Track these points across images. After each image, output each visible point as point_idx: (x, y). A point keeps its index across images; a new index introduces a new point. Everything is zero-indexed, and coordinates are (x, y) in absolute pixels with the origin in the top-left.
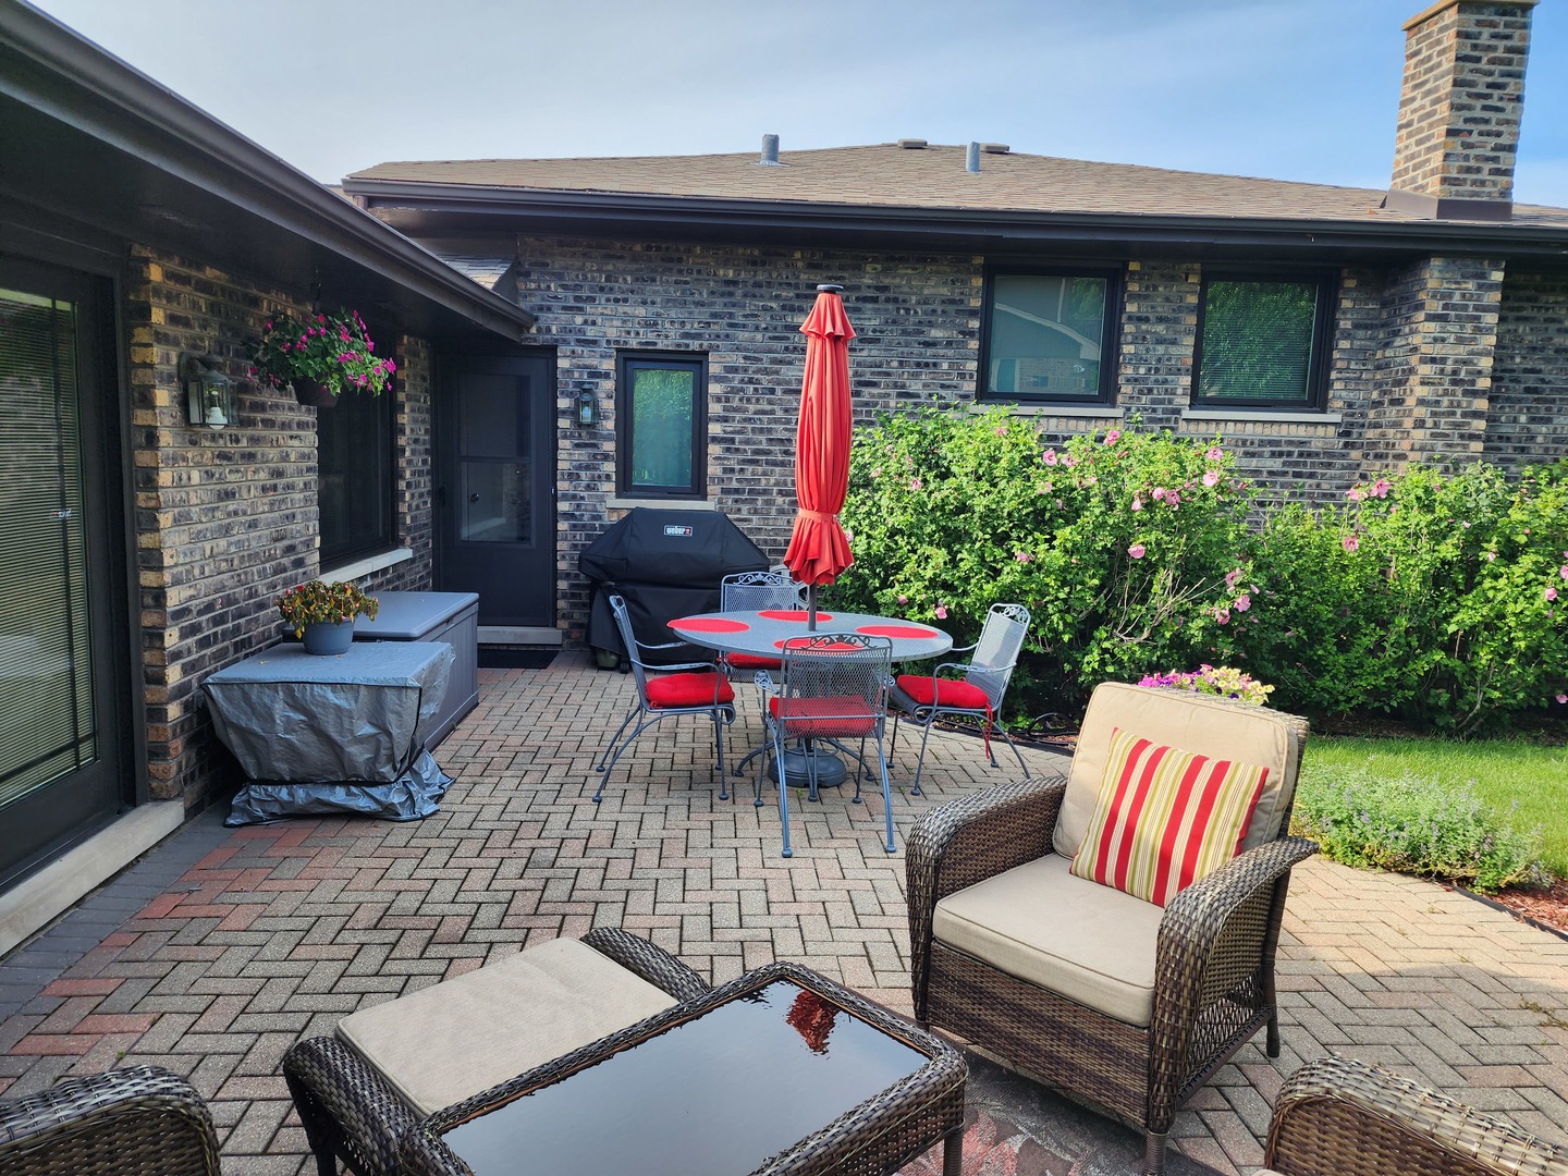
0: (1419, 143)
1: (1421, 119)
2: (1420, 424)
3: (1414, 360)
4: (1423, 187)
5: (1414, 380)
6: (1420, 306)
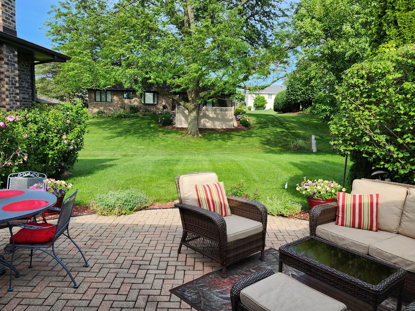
5: (3, 82)
6: (2, 59)
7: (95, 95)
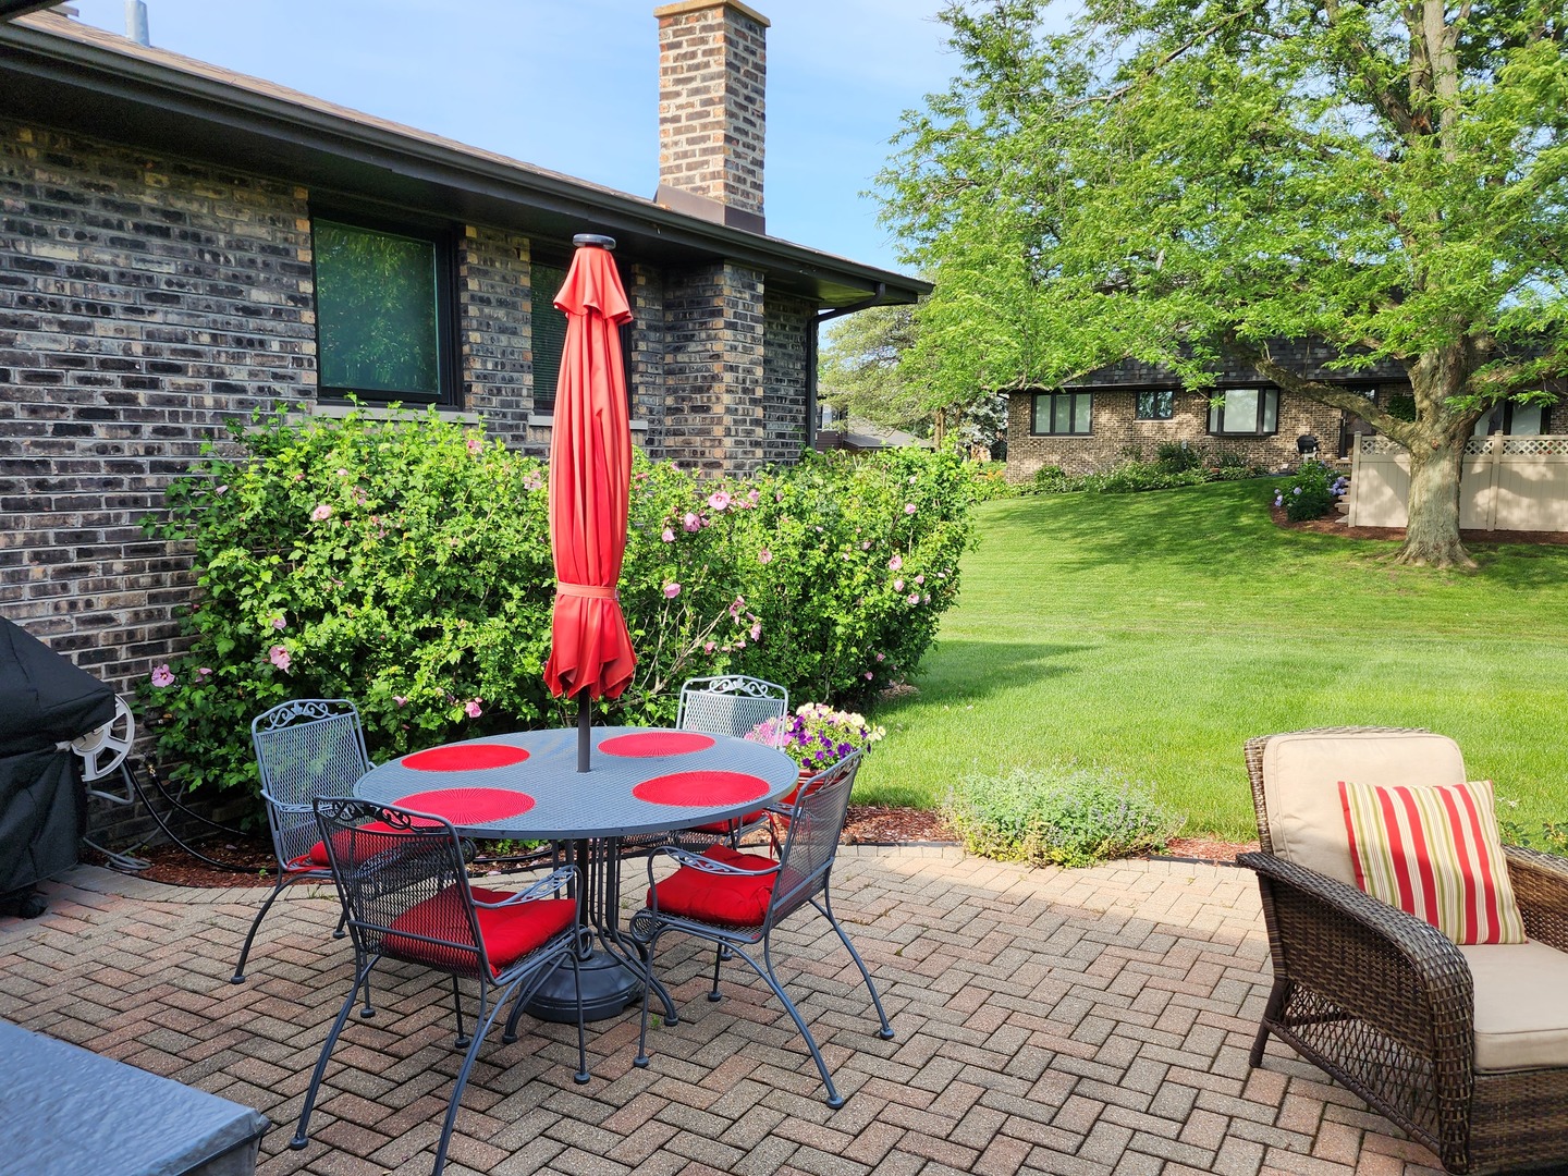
0: (691, 141)
1: (690, 117)
2: (728, 433)
3: (717, 367)
4: (705, 190)
5: (718, 387)
6: (718, 313)
7: (1033, 411)
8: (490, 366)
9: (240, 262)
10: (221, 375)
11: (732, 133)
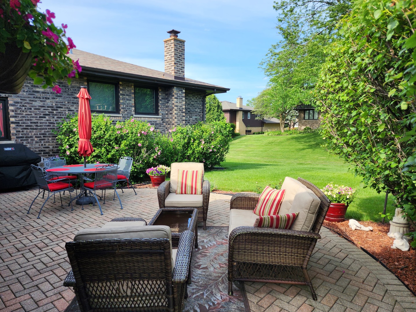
0: (169, 64)
1: (169, 60)
2: (176, 118)
3: (173, 106)
4: (171, 73)
5: (174, 110)
6: (173, 96)
7: (304, 115)
8: (125, 106)
9: (73, 90)
10: (69, 108)
11: (176, 62)
